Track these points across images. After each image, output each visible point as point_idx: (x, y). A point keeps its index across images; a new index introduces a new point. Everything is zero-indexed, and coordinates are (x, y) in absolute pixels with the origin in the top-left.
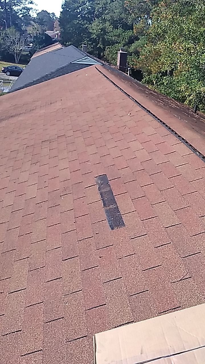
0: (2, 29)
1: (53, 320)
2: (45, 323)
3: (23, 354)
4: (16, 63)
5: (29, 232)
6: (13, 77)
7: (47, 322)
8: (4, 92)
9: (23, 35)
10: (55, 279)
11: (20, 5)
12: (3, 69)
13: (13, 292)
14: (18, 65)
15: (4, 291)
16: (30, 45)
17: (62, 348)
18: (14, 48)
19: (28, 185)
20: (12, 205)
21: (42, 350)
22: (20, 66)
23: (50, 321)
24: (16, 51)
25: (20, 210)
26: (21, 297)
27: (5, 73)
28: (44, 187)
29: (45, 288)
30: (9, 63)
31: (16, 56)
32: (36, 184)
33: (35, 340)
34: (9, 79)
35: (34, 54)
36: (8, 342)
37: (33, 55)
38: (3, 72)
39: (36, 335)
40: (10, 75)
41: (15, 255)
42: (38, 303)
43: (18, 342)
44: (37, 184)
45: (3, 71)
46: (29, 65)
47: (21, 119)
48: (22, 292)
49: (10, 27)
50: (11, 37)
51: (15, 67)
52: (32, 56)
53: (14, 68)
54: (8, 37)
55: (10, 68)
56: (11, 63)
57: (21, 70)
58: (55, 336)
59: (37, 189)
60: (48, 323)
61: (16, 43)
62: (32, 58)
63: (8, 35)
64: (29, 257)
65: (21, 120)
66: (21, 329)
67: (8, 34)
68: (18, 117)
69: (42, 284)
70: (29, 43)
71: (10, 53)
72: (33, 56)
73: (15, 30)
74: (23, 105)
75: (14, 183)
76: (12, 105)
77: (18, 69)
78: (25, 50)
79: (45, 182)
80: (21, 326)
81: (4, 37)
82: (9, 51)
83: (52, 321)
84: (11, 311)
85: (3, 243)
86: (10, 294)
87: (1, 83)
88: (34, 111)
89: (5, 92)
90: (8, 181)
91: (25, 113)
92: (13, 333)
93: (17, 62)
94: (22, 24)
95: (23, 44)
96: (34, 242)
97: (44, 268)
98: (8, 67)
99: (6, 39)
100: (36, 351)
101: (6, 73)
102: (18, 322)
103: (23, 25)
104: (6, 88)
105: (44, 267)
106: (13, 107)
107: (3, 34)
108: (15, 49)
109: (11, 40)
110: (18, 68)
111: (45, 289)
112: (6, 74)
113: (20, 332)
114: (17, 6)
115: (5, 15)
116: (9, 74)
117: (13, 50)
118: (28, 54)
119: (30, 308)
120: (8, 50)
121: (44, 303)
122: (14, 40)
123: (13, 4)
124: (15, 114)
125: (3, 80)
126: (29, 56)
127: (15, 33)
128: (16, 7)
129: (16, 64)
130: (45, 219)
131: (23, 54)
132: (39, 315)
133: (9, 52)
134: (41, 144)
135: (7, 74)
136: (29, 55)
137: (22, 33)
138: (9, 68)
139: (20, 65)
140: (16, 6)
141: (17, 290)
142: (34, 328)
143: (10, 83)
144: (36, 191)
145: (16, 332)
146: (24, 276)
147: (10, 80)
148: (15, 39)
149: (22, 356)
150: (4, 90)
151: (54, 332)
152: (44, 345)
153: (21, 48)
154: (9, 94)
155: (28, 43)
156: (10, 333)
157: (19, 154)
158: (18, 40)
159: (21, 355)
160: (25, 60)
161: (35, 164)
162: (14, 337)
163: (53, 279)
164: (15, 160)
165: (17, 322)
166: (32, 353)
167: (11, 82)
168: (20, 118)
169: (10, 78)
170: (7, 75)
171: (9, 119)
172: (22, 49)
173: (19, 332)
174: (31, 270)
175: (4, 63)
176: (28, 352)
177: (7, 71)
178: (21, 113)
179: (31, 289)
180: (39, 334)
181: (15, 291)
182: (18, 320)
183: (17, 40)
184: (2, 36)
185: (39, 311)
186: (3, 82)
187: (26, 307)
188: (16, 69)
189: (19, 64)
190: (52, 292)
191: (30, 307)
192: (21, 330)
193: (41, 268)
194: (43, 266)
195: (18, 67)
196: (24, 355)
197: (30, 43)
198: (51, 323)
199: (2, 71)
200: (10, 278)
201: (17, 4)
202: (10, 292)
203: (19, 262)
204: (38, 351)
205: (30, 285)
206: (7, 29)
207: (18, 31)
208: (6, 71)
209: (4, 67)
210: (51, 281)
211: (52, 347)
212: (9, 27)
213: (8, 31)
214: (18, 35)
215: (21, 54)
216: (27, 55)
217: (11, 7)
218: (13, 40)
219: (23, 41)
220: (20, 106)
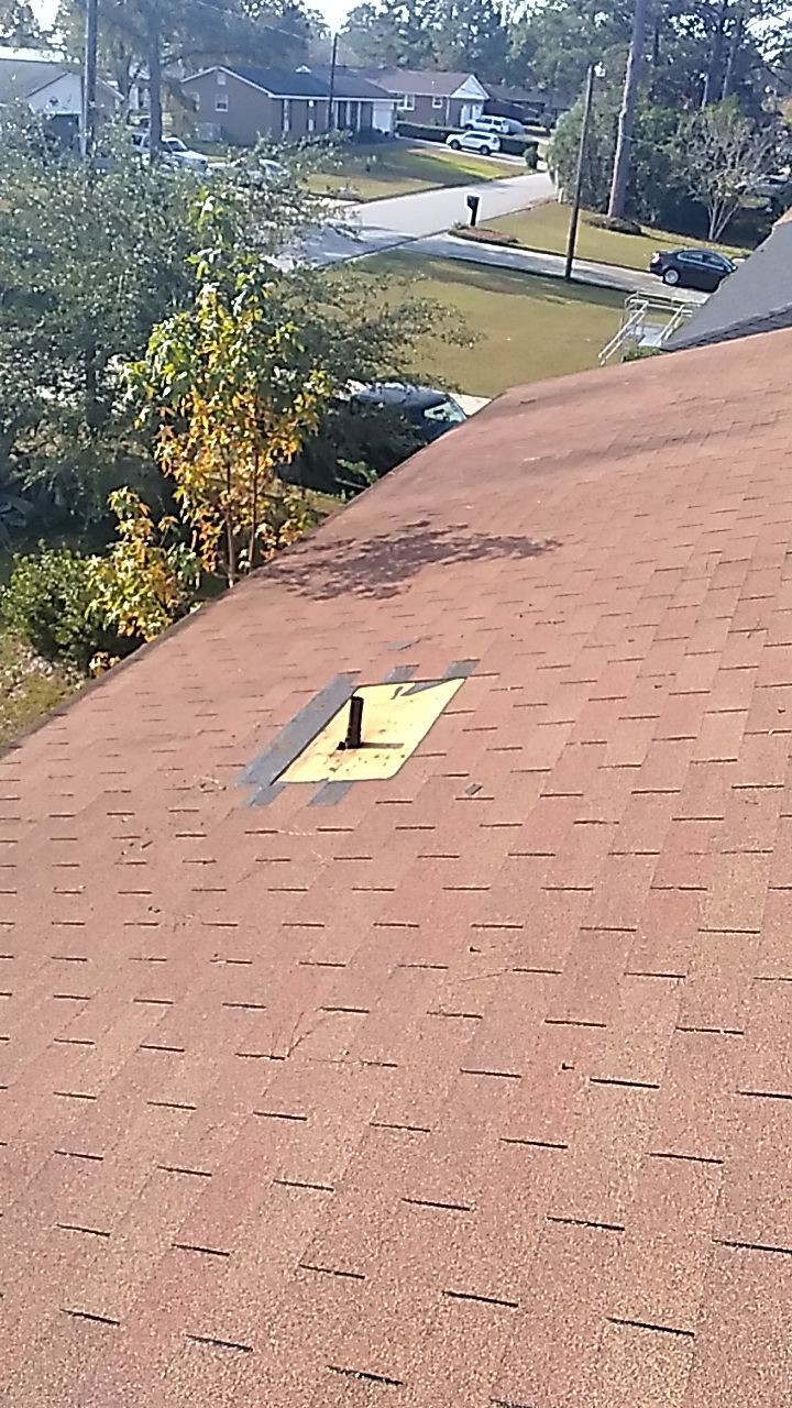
0: (686, 107)
1: (754, 1247)
2: (717, 1241)
3: (615, 1316)
4: (709, 241)
5: (695, 886)
6: (685, 291)
7: (727, 1244)
8: (641, 344)
9: (761, 134)
10: (779, 1093)
11: (779, 13)
12: (655, 261)
13: (609, 1082)
14: (717, 246)
15: (574, 1063)
16: (782, 173)
17: (777, 1365)
18: (715, 182)
19: (709, 709)
20: (639, 766)
21: (692, 1335)
22: (724, 252)
23: (741, 1245)
24: (720, 194)
25: (667, 792)
26: (638, 1110)
27: (659, 275)
28: (774, 732)
29: (737, 1116)
30: (681, 238)
31: (714, 211)
32: (741, 713)
33: (669, 1286)
34: (673, 299)
35: (788, 208)
36: (567, 1248)
37: (783, 213)
38: (652, 272)
39: (675, 1270)
40: (676, 285)
41: (633, 951)
42: (700, 1160)
43: (603, 1265)
44: (746, 713)
45: (656, 269)
46: (762, 251)
47: (711, 453)
48: (641, 1093)
49: (720, 98)
50: (716, 138)
51: (704, 256)
52: (779, 218)
53: (701, 257)
54: (702, 137)
55: (684, 256)
56: (689, 239)
57: (722, 268)
58: (750, 1308)
59: (746, 734)
60: (732, 1249)
61: (730, 161)
62: (779, 222)
63: (703, 132)
64: (684, 977)
65: (710, 456)
66: (621, 1225)
67: (706, 126)
68: (702, 445)
69: (725, 1093)
70: (781, 164)
71: (696, 199)
72: (785, 215)
73: (735, 111)
74: (726, 402)
75: (656, 687)
76: (681, 395)
77: (711, 263)
78: (759, 193)
79: (780, 711)
80: (624, 1214)
81: (686, 137)
82: (693, 192)
83: (747, 1246)
84: (591, 1144)
85: (589, 892)
86: (597, 1084)
87: (641, 311)
88: (768, 429)
89: (649, 345)
90: (634, 676)
91: (728, 435)
92: (589, 1224)
93: (714, 235)
94: (767, 90)
95: (756, 166)
96: (709, 928)
97: (740, 1036)
98: (675, 254)
99: (693, 145)
100: (670, 1330)
101: (663, 275)
102: (614, 1197)
103: (772, 92)
104: (656, 331)
105: (741, 1033)
106: (684, 407)
107: (685, 125)
108: (720, 185)
109: (711, 152)
110: (713, 259)
111: (736, 1120)
112: (661, 278)
113: (616, 1232)
114: (768, 18)
115: (712, 53)
116: (673, 277)
117: (709, 190)
118: (767, 206)
119: (668, 1164)
120: (690, 187)
121: (722, 1168)
122: (725, 149)
123: (753, 10)
124: (688, 432)
125: (650, 302)
126: (768, 213)
127: (734, 122)
128: (761, 19)
129: (707, 244)
130: (766, 854)
131: (746, 206)
132: (698, 1201)
133: (693, 195)
134: (782, 561)
135: (667, 279)
136: (769, 210)
137: (761, 124)
138: (679, 257)
139: (722, 248)
140: (765, 17)
141: (622, 1080)
142: (671, 1241)
143: (675, 312)
144: (741, 738)
145: (600, 1228)
146: (656, 1038)
147: (676, 302)
148: (730, 145)
149: (615, 1321)
150: (643, 337)
151: (752, 1290)
152: (702, 1320)
153: (743, 183)
154: (670, 355)
155: (775, 165)
156: (578, 1222)
157: (685, 584)
158: (739, 151)
159: (610, 1316)
160: (749, 230)
161: (748, 633)
162: (592, 1241)
163: (774, 1093)
164: (668, 602)
165: (612, 1194)
166: (653, 1328)
167: (678, 310)
168: (709, 450)
169: (676, 294)
170: (664, 282)
171: (664, 446)
172: (744, 187)
173: (612, 1232)
174: (688, 1027)
175: (664, 238)
176: (637, 1316)
177: (667, 270)
178: (714, 430)
179: (677, 1096)
180: (687, 1272)
181: (616, 1079)
182: (616, 1190)
183: (733, 152)
184: (681, 135)
185: (700, 1187)
186: (648, 307)
187: (652, 1155)
188: (704, 261)
189: (721, 243)
190: (762, 1139)
191: (668, 1159)
192: (623, 1229)
193: (726, 1032)
194: (738, 1030)
195: (715, 255)
196: (622, 1322)
197: (783, 165)
198: (740, 1250)
199: (652, 265)
200: (602, 1026)
201: (770, 11)
202: (597, 1078)
203: (643, 981)
204: (678, 1332)
205: (679, 1079)
206: (706, 105)
207: (747, 116)
208: (665, 267)
209: (662, 250)
210: (764, 1095)
211: (734, 1343)
212: (716, 100)
213: (709, 113)
214: (742, 131)
215: (737, 205)
216: (758, 209)
217: (744, 23)
218: (721, 149)
219: (759, 153)
220: (712, 402)
